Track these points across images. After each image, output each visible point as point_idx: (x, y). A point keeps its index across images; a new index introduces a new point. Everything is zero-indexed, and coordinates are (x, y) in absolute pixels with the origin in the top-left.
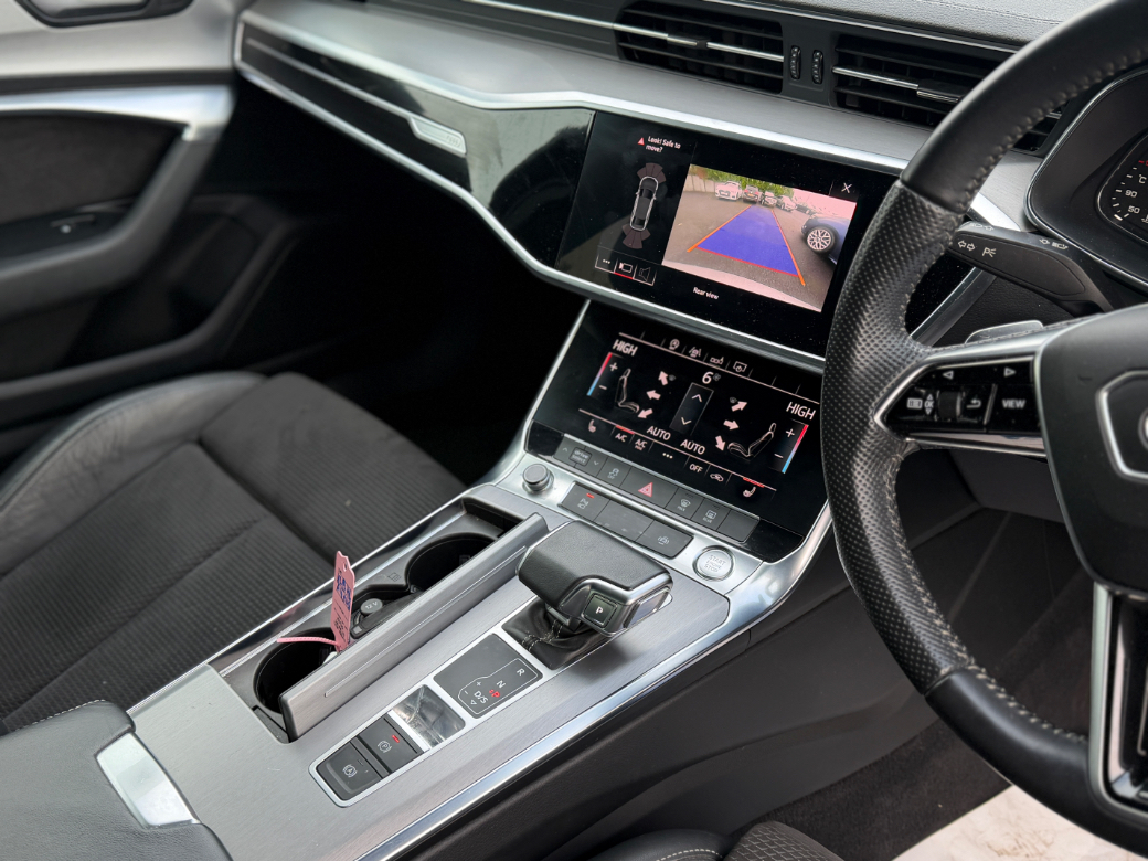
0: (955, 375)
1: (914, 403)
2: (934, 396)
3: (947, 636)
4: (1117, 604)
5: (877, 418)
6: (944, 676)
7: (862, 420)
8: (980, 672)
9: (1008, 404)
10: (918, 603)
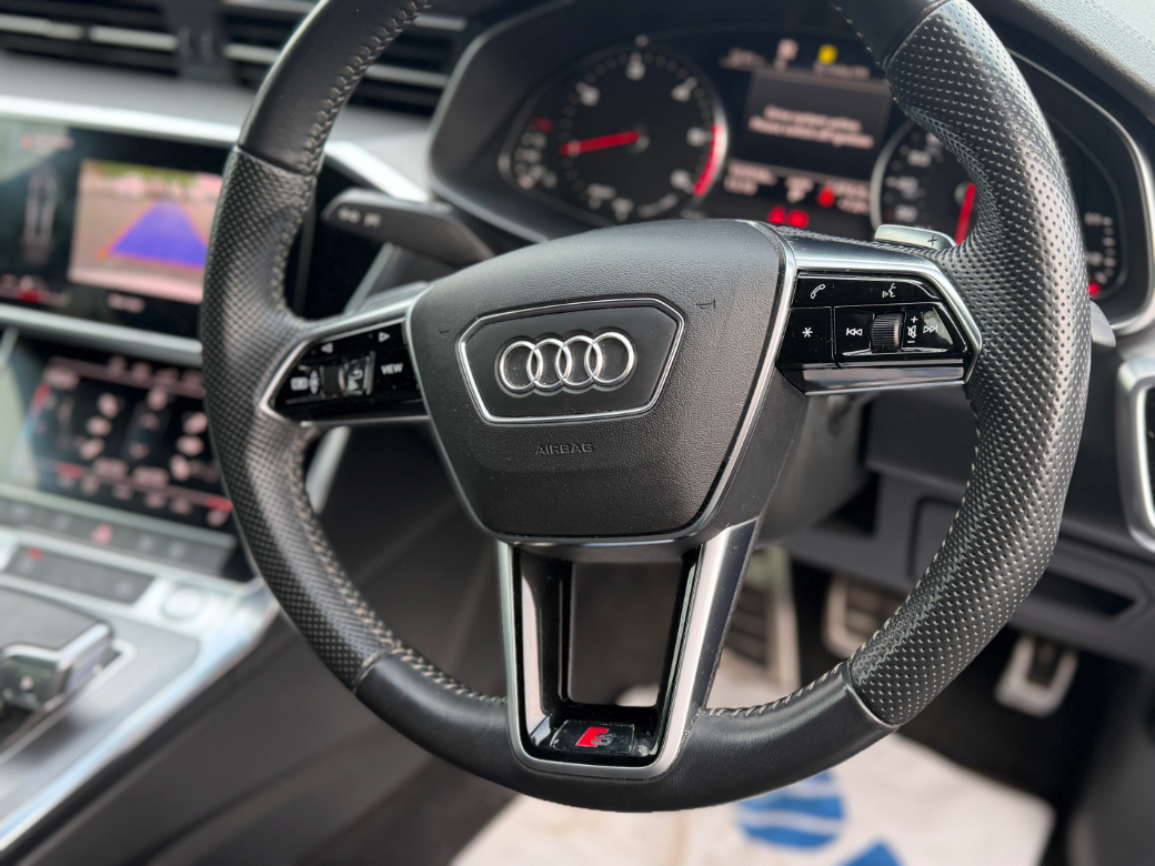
0: (334, 348)
1: (299, 384)
2: (318, 373)
3: (369, 624)
4: (518, 555)
5: (264, 406)
6: (368, 667)
7: (247, 410)
8: (405, 654)
9: (387, 369)
10: (336, 596)
